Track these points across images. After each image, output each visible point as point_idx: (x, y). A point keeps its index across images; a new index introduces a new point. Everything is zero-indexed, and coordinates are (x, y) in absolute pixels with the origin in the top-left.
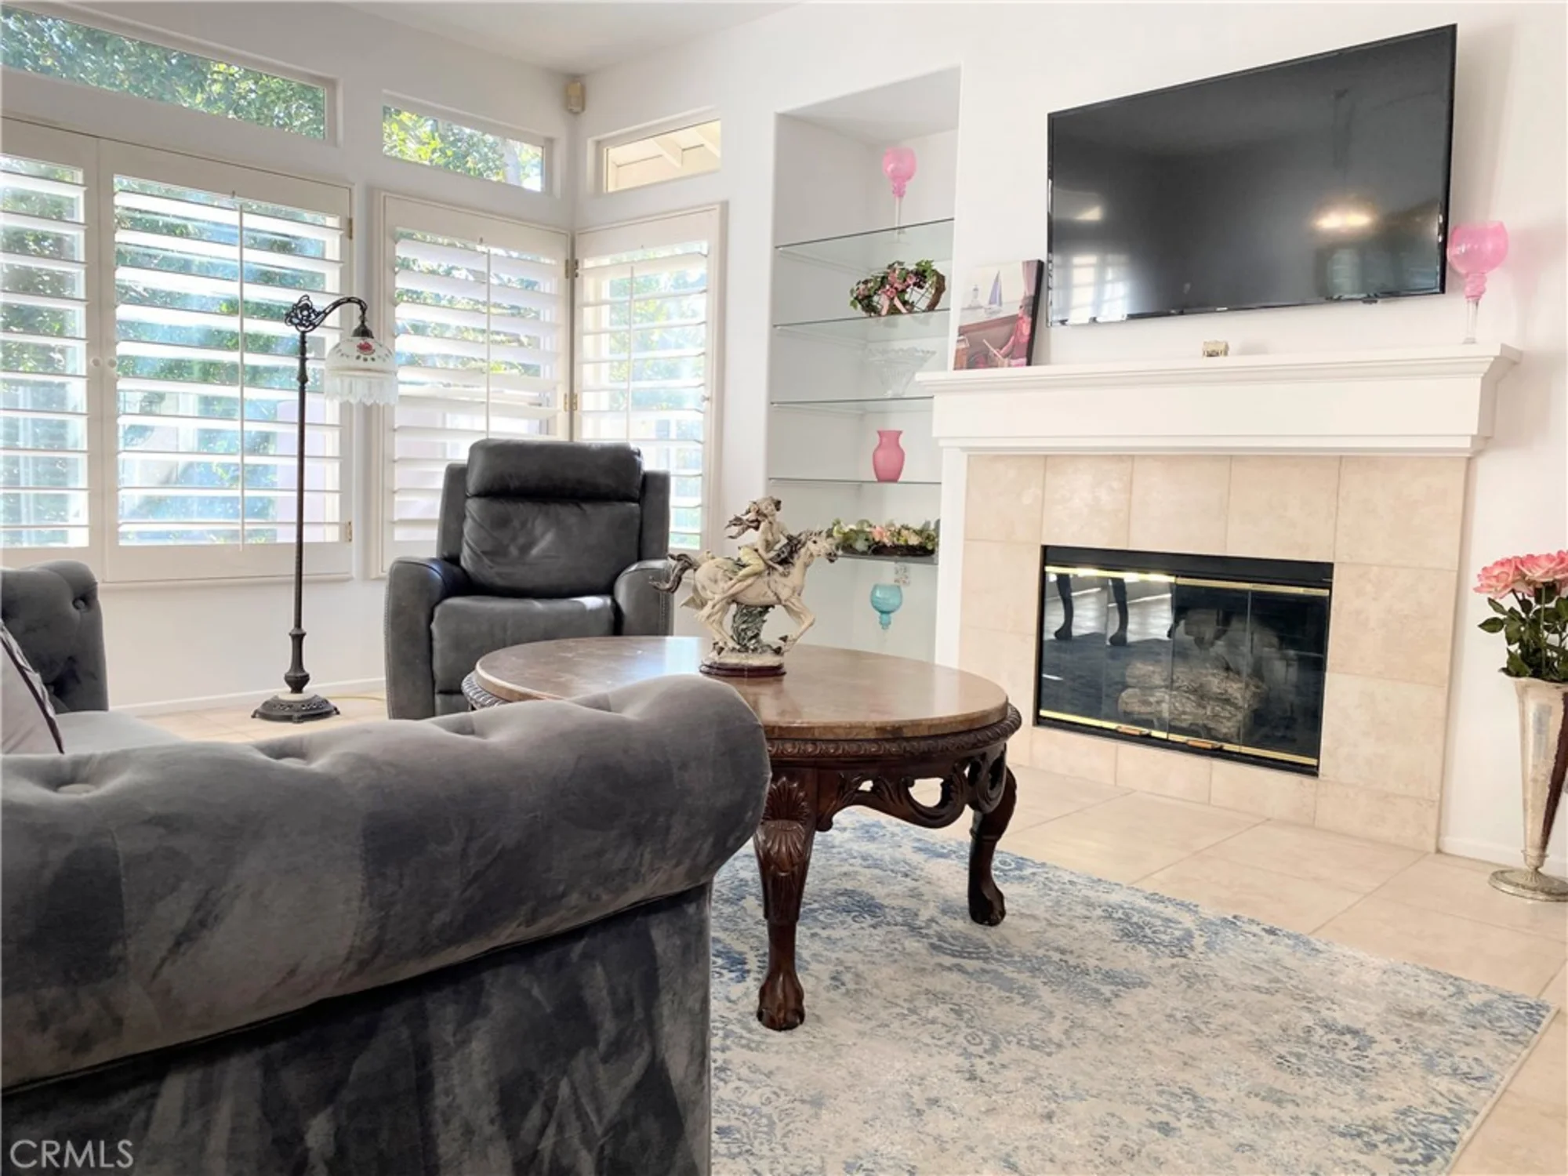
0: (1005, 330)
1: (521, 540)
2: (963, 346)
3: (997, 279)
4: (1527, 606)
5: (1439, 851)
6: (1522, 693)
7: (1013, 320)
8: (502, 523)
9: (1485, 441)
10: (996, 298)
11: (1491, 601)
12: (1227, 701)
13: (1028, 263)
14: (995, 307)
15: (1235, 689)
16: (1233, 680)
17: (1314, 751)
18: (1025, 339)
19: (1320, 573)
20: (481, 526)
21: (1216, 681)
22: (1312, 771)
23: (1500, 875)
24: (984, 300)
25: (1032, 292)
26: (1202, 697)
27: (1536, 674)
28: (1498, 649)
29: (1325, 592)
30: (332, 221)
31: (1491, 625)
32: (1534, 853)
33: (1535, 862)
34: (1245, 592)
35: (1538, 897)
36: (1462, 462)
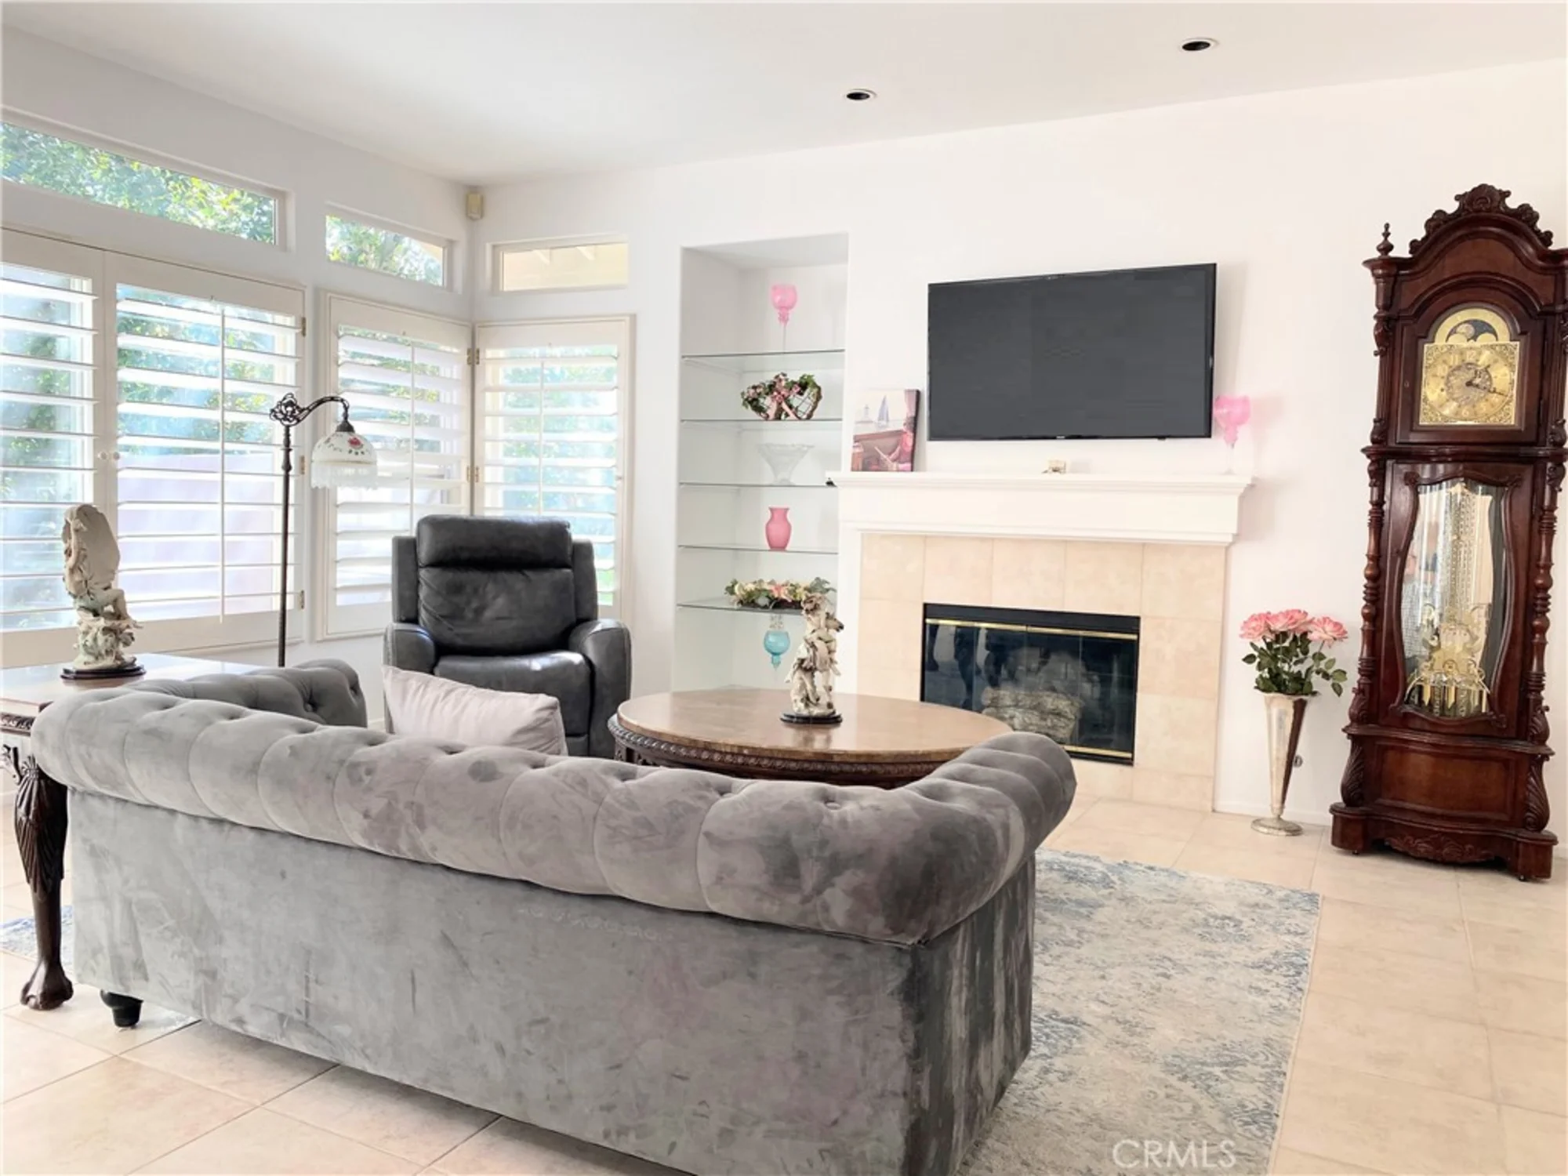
0: (892, 441)
1: (475, 605)
2: (857, 450)
3: (884, 402)
4: (1269, 645)
5: (1214, 811)
6: (1268, 706)
7: (899, 433)
8: (456, 589)
9: (1237, 537)
10: (883, 415)
11: (1252, 644)
12: (1058, 714)
13: (909, 392)
14: (884, 423)
15: (1063, 704)
16: (1061, 699)
17: (1131, 748)
18: (909, 449)
19: (1131, 624)
20: (438, 593)
21: (1050, 700)
22: (1129, 762)
23: (1257, 822)
24: (874, 416)
25: (913, 414)
26: (1042, 712)
27: (1279, 691)
28: (1252, 672)
29: (1134, 637)
30: (290, 321)
31: (1249, 659)
32: (1277, 805)
33: (1277, 812)
34: (1077, 637)
35: (1283, 833)
36: (1224, 550)
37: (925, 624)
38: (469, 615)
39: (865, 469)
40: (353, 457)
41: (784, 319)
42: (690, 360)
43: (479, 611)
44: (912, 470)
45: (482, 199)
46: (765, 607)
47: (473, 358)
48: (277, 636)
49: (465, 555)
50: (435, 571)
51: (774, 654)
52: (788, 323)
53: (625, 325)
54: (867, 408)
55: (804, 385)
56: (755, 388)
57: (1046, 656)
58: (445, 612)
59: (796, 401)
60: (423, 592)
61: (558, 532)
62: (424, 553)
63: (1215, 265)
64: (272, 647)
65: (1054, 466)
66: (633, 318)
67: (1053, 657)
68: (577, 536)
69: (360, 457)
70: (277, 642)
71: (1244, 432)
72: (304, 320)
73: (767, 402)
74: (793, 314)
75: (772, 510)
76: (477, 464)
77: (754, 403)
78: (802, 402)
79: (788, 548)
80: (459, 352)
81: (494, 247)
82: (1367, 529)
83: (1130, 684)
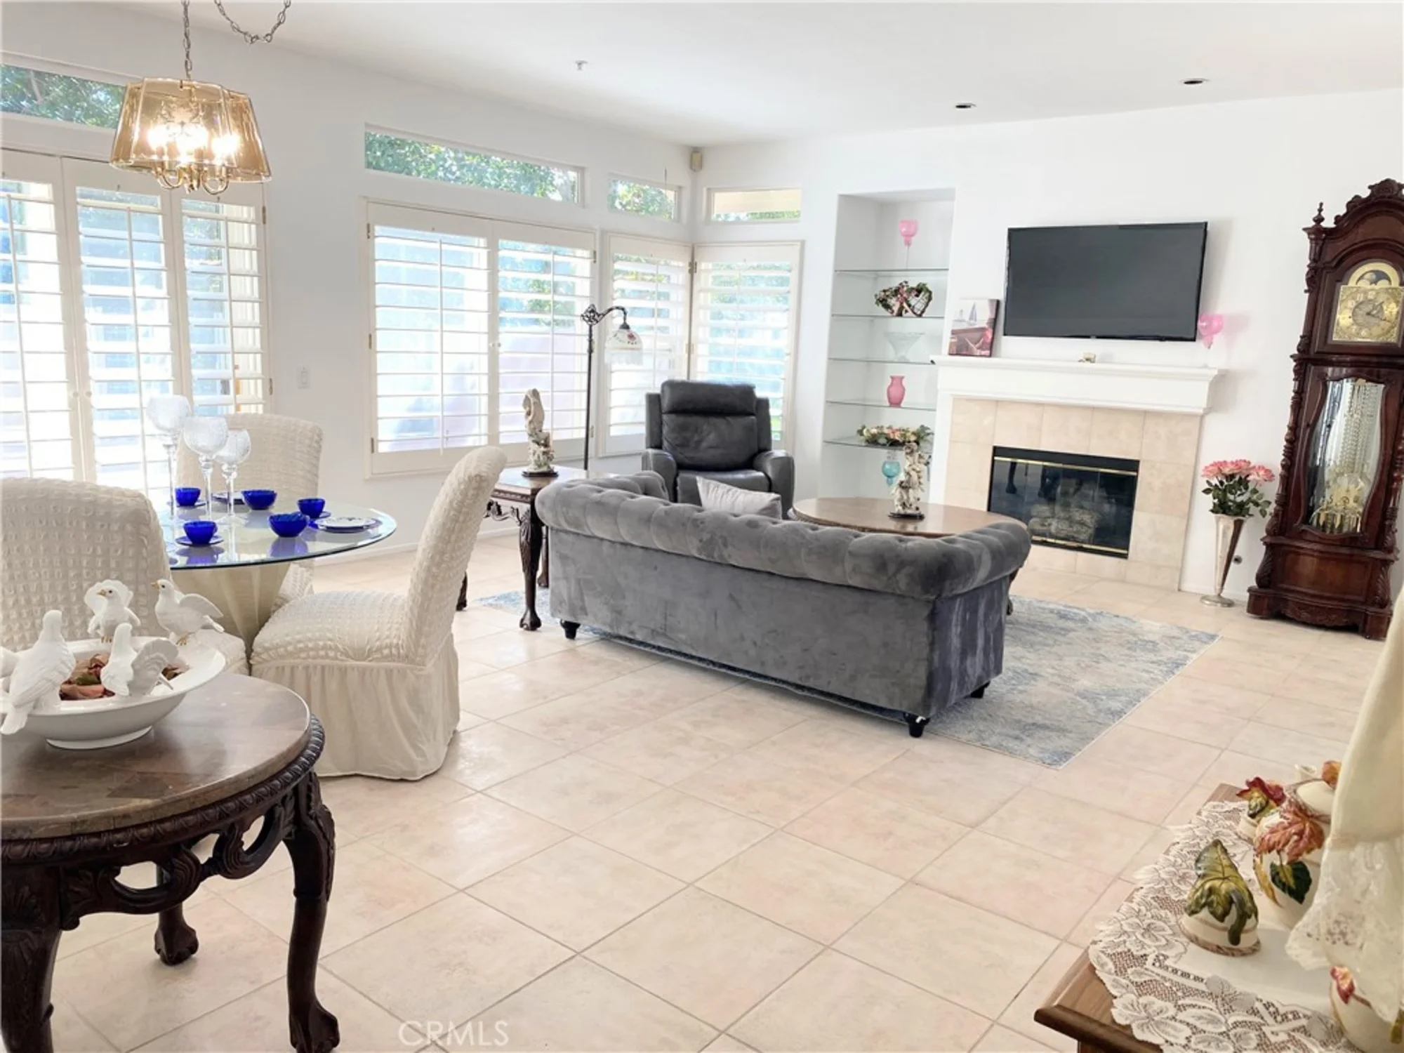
0: (977, 335)
1: (696, 438)
2: (953, 340)
3: (974, 308)
4: (1221, 483)
5: (1179, 590)
6: (1218, 521)
7: (983, 329)
8: (683, 428)
9: (1210, 409)
10: (973, 316)
11: (1208, 482)
12: (1082, 523)
13: (991, 301)
14: (972, 322)
15: (1087, 518)
16: (1086, 514)
17: (1127, 548)
18: (989, 340)
19: (1133, 465)
20: (674, 430)
21: (1077, 514)
22: (1125, 556)
23: (1205, 598)
24: (966, 317)
25: (993, 316)
26: (1071, 522)
27: (1224, 513)
28: (1209, 501)
29: (1134, 474)
31: (1207, 491)
32: (1218, 587)
33: (1218, 592)
34: (1097, 472)
35: (1219, 605)
36: (1199, 419)
37: (993, 461)
38: (693, 445)
39: (957, 354)
40: (630, 346)
41: (908, 243)
42: (841, 274)
43: (699, 443)
44: (990, 356)
45: (701, 157)
46: (884, 445)
47: (693, 268)
48: (583, 453)
49: (690, 406)
50: (673, 416)
51: (889, 477)
52: (912, 247)
53: (798, 247)
54: (962, 311)
55: (919, 290)
56: (885, 291)
57: (1080, 484)
58: (677, 442)
59: (913, 301)
60: (665, 430)
61: (747, 391)
62: (666, 404)
63: (1206, 224)
64: (580, 460)
65: (1087, 356)
66: (803, 243)
67: (1085, 486)
68: (759, 393)
69: (634, 346)
70: (583, 457)
71: (1218, 339)
72: (595, 253)
73: (893, 301)
74: (914, 239)
75: (893, 378)
76: (693, 342)
77: (884, 302)
78: (918, 302)
79: (902, 405)
80: (684, 264)
81: (709, 189)
82: (1289, 410)
83: (1129, 503)
